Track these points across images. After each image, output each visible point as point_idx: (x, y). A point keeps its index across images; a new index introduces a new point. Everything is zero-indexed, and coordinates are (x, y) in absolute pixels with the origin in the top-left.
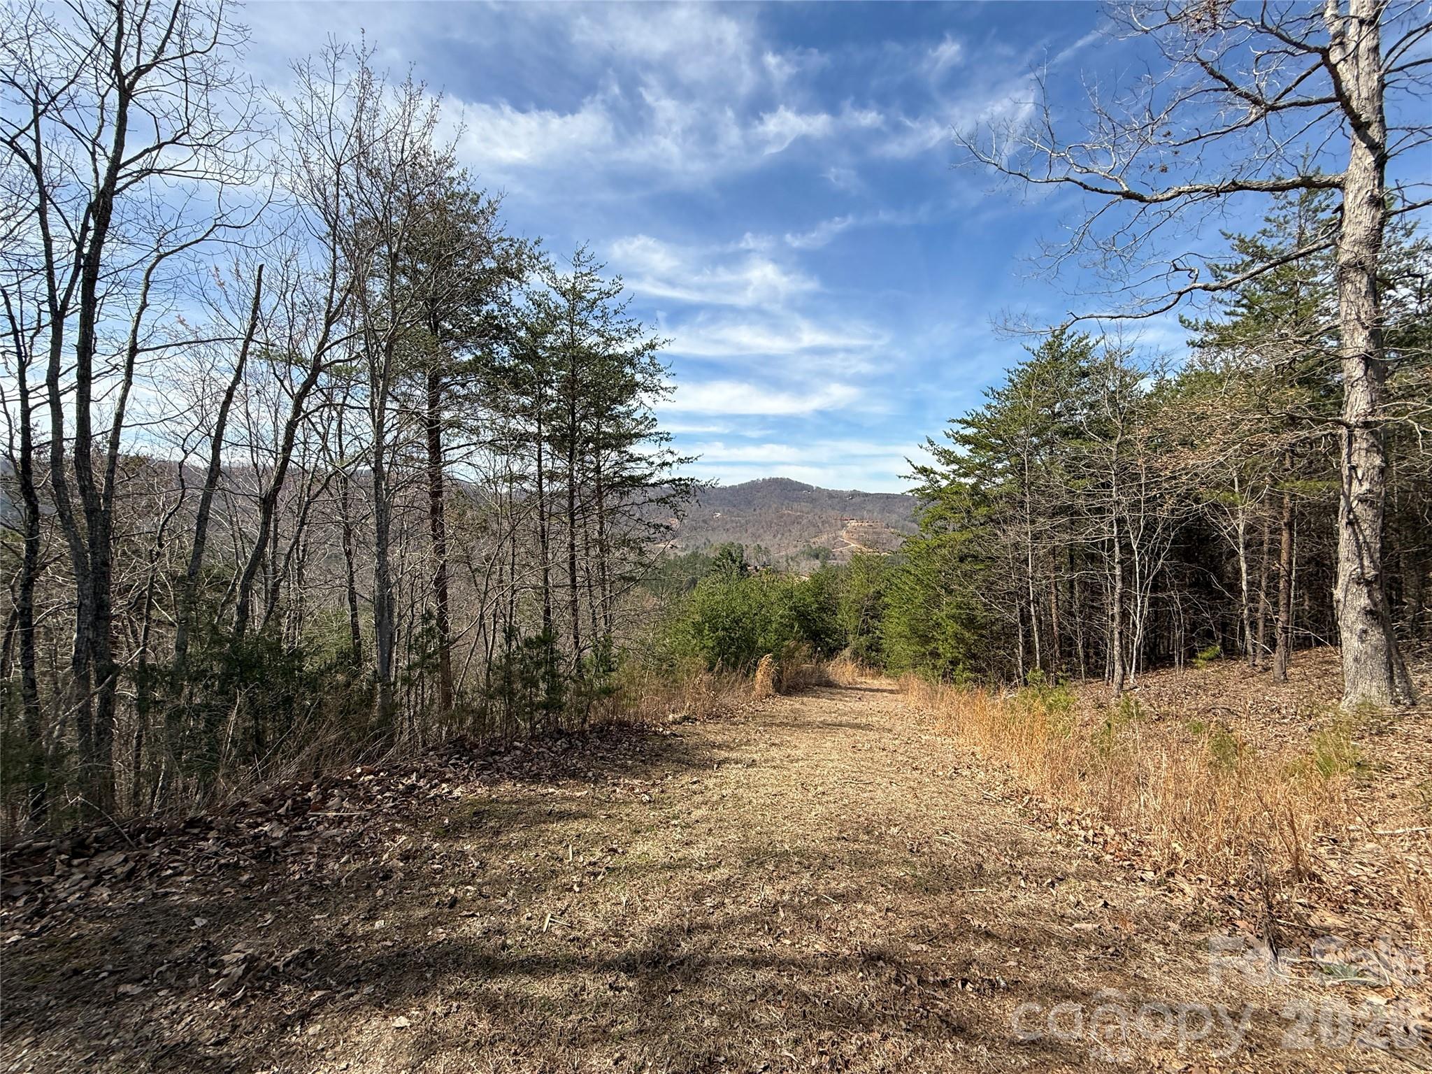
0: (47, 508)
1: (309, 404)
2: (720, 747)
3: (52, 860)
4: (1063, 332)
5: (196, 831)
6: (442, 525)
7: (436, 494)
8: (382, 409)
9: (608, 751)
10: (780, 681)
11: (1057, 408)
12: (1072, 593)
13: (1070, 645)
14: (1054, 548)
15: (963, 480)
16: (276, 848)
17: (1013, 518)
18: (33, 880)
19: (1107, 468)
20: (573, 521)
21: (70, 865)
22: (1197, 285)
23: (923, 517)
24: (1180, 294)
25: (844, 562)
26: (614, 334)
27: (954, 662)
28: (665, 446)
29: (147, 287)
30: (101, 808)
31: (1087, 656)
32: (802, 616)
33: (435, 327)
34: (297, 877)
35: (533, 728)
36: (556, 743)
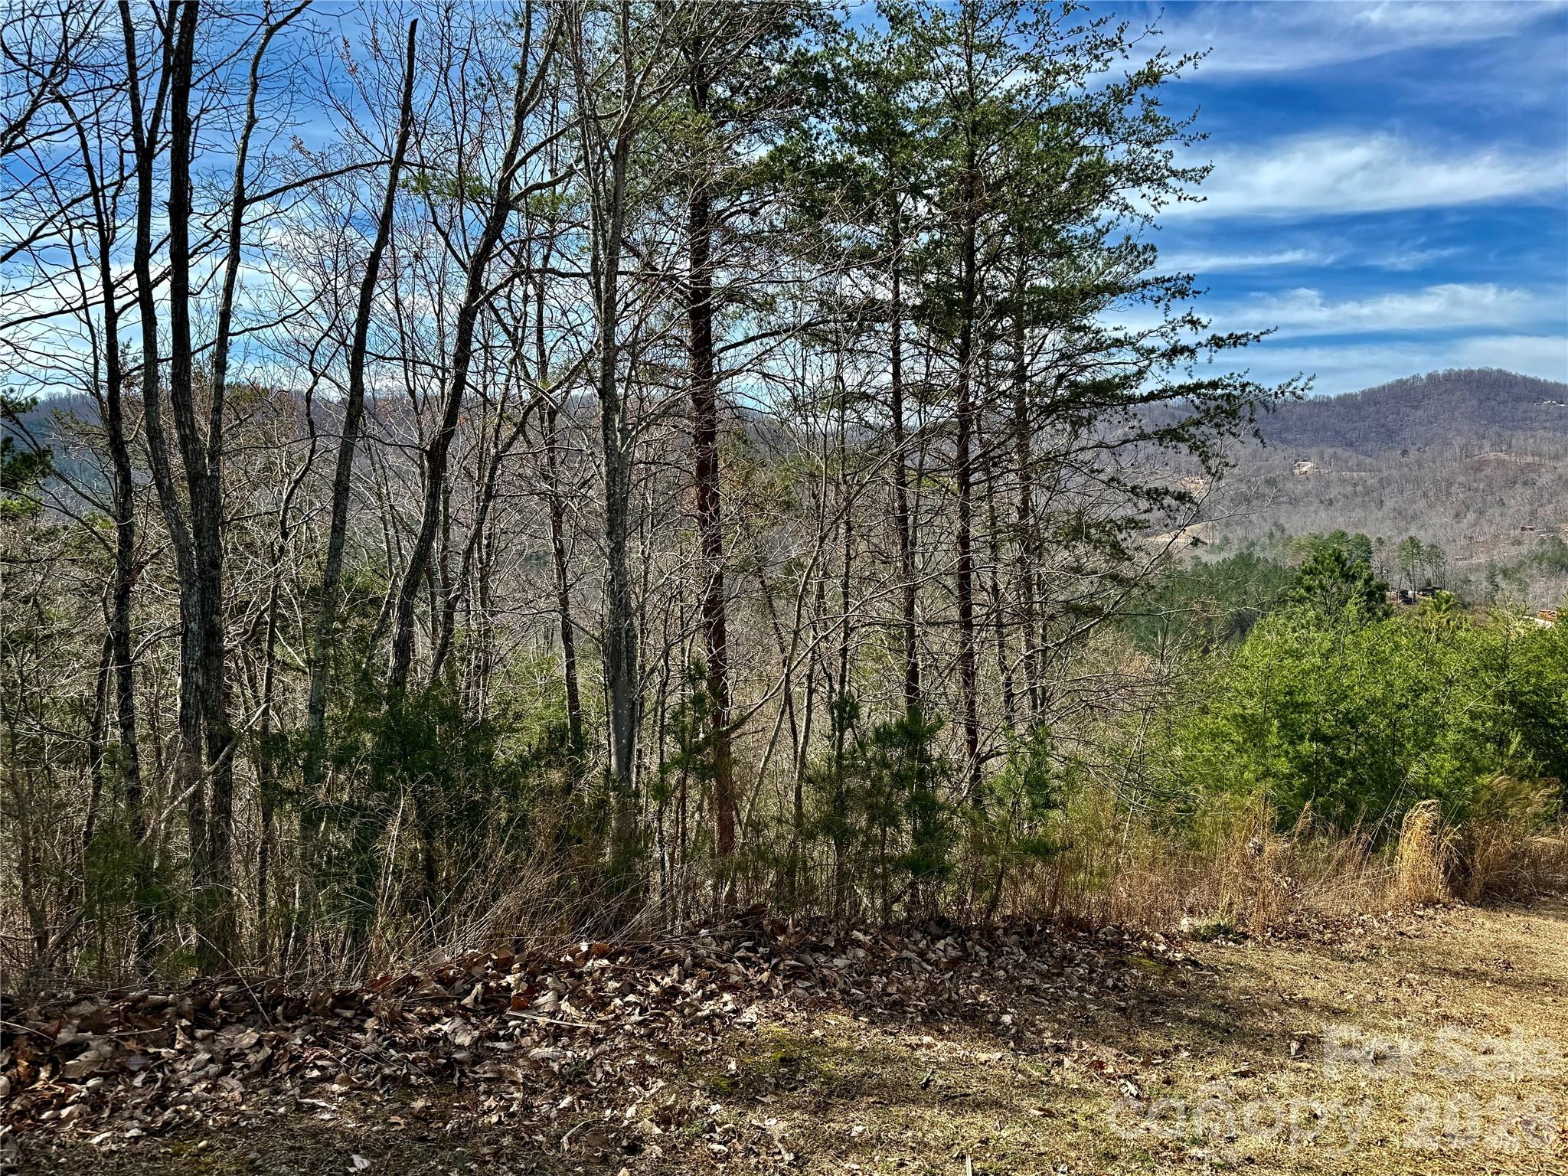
0: (142, 476)
1: (494, 274)
3: (171, 1025)
5: (348, 1014)
6: (715, 498)
7: (705, 437)
8: (613, 273)
16: (460, 1062)
18: (151, 1050)
20: (965, 485)
21: (192, 1037)
28: (1179, 310)
29: (255, 87)
30: (226, 953)
32: (1532, 714)
33: (700, 97)
34: (495, 1119)
35: (886, 909)
36: (934, 943)
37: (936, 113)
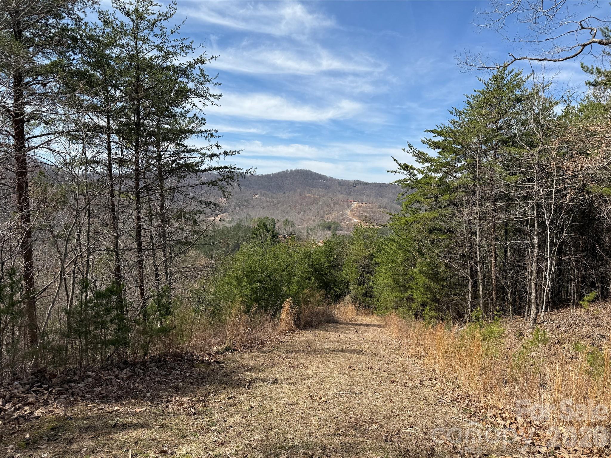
2: (251, 370)
4: (505, 69)
6: (26, 199)
7: (21, 174)
9: (164, 376)
10: (299, 319)
11: (500, 124)
12: (505, 256)
13: (504, 293)
14: (494, 225)
15: (433, 175)
17: (467, 202)
19: (531, 168)
20: (138, 198)
22: (595, 40)
23: (405, 201)
24: (584, 46)
25: (349, 233)
26: (170, 49)
27: (424, 305)
28: (213, 141)
31: (514, 300)
32: (317, 271)
36: (122, 371)
37: (123, 60)
